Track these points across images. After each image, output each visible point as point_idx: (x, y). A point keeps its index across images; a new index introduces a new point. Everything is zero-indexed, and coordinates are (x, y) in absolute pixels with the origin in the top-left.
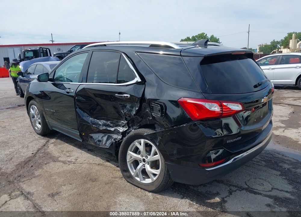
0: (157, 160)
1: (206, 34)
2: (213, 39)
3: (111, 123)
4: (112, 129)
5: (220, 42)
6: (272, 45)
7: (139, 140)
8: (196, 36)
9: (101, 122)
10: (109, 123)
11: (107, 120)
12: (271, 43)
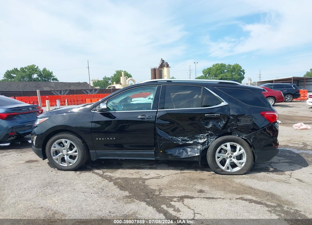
0: (242, 154)
1: (38, 67)
2: (45, 72)
3: (188, 138)
4: (191, 142)
5: (54, 76)
6: (105, 81)
7: (226, 144)
8: (26, 68)
9: (180, 139)
10: (186, 138)
11: (184, 136)
12: (103, 78)
